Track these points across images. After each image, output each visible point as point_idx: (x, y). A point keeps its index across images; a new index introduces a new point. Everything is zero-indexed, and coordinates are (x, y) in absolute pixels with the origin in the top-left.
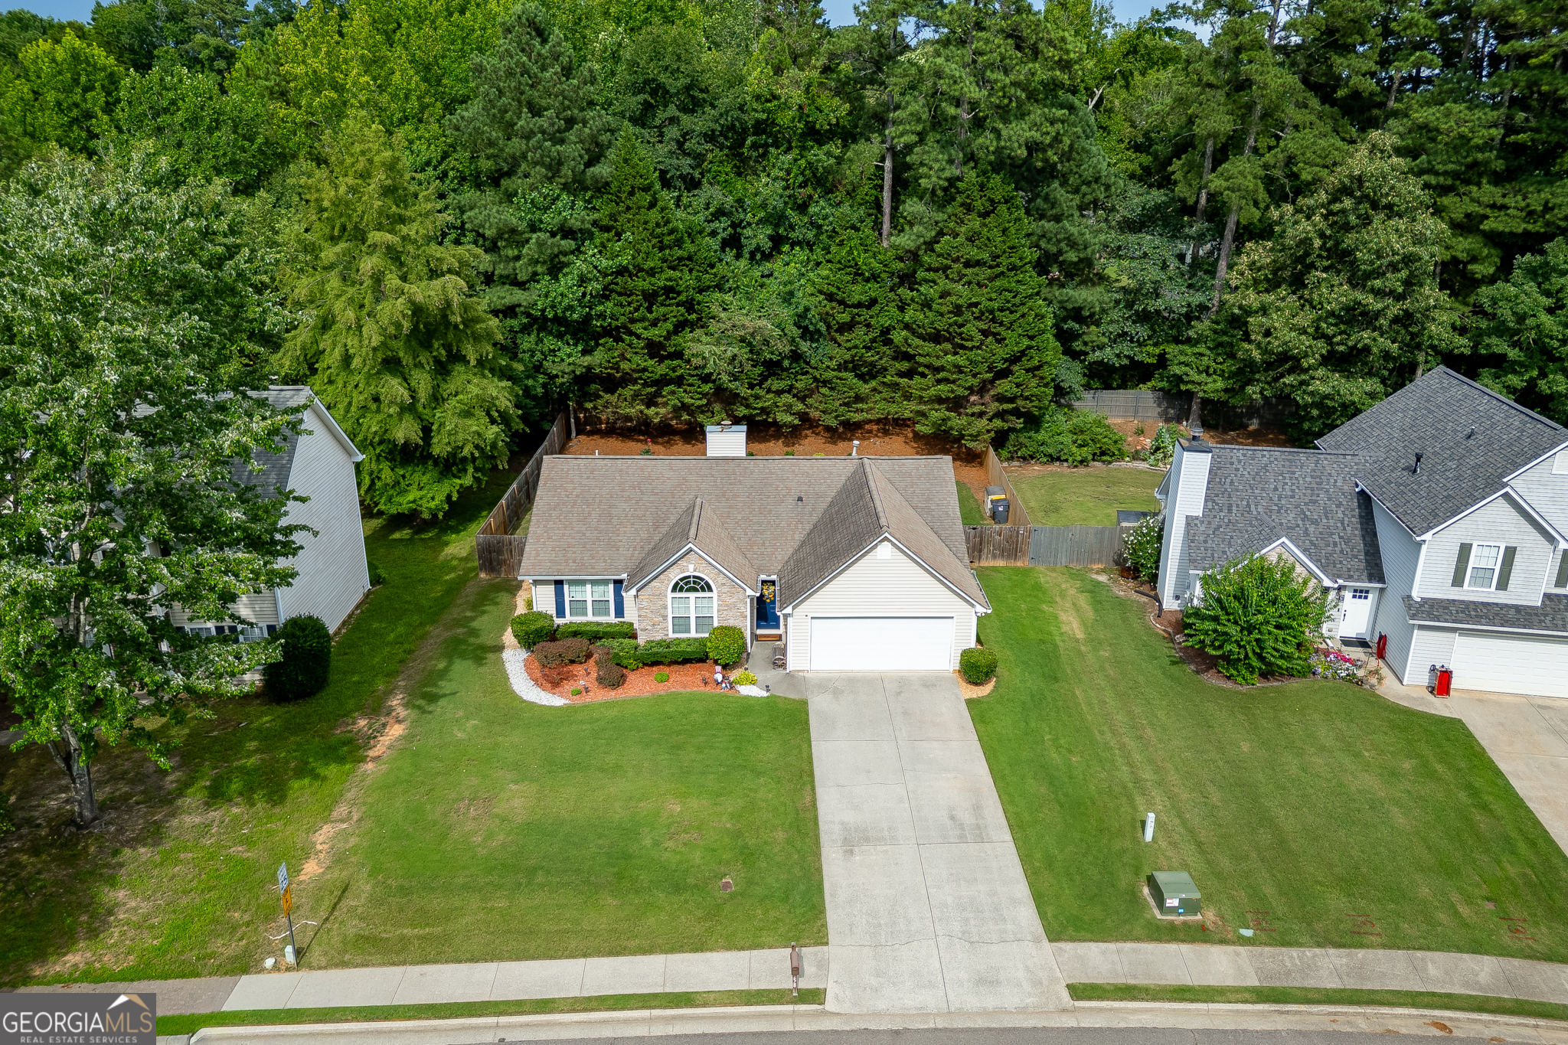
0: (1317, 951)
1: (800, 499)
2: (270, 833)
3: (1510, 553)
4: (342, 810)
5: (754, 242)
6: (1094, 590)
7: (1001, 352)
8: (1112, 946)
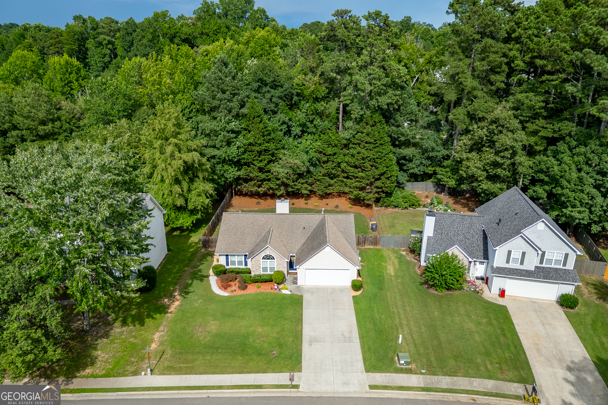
0: (443, 377)
1: (304, 228)
2: (141, 335)
3: (524, 254)
4: (161, 328)
5: (295, 132)
6: (400, 258)
7: (377, 172)
8: (383, 374)
